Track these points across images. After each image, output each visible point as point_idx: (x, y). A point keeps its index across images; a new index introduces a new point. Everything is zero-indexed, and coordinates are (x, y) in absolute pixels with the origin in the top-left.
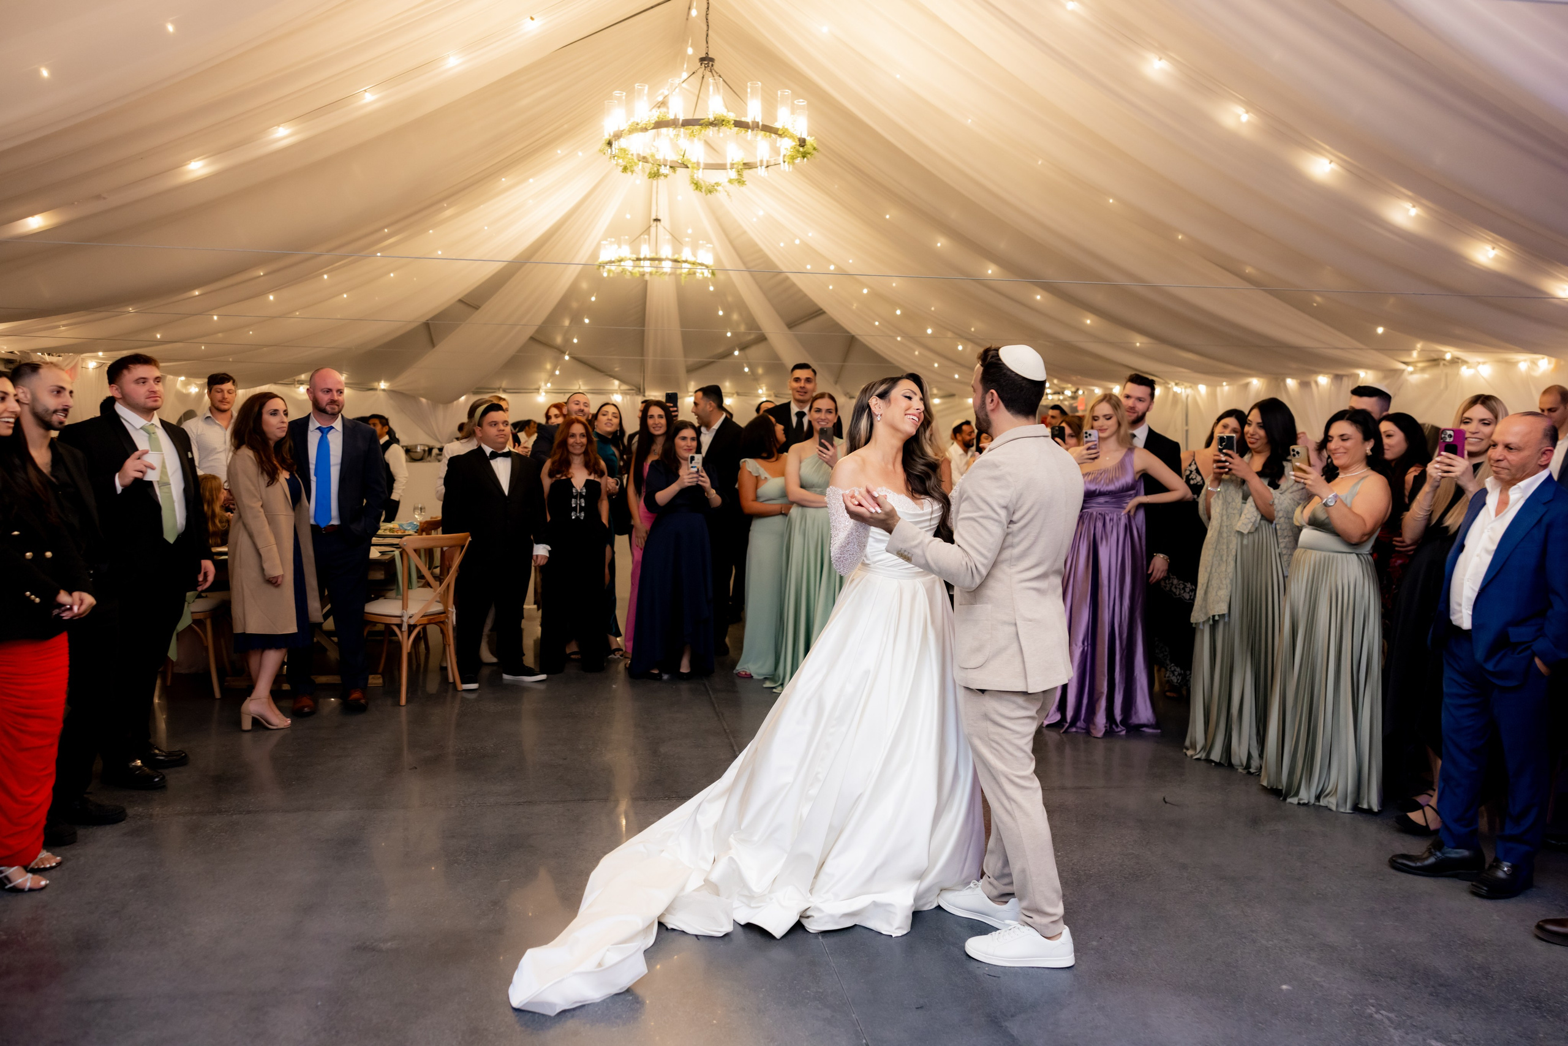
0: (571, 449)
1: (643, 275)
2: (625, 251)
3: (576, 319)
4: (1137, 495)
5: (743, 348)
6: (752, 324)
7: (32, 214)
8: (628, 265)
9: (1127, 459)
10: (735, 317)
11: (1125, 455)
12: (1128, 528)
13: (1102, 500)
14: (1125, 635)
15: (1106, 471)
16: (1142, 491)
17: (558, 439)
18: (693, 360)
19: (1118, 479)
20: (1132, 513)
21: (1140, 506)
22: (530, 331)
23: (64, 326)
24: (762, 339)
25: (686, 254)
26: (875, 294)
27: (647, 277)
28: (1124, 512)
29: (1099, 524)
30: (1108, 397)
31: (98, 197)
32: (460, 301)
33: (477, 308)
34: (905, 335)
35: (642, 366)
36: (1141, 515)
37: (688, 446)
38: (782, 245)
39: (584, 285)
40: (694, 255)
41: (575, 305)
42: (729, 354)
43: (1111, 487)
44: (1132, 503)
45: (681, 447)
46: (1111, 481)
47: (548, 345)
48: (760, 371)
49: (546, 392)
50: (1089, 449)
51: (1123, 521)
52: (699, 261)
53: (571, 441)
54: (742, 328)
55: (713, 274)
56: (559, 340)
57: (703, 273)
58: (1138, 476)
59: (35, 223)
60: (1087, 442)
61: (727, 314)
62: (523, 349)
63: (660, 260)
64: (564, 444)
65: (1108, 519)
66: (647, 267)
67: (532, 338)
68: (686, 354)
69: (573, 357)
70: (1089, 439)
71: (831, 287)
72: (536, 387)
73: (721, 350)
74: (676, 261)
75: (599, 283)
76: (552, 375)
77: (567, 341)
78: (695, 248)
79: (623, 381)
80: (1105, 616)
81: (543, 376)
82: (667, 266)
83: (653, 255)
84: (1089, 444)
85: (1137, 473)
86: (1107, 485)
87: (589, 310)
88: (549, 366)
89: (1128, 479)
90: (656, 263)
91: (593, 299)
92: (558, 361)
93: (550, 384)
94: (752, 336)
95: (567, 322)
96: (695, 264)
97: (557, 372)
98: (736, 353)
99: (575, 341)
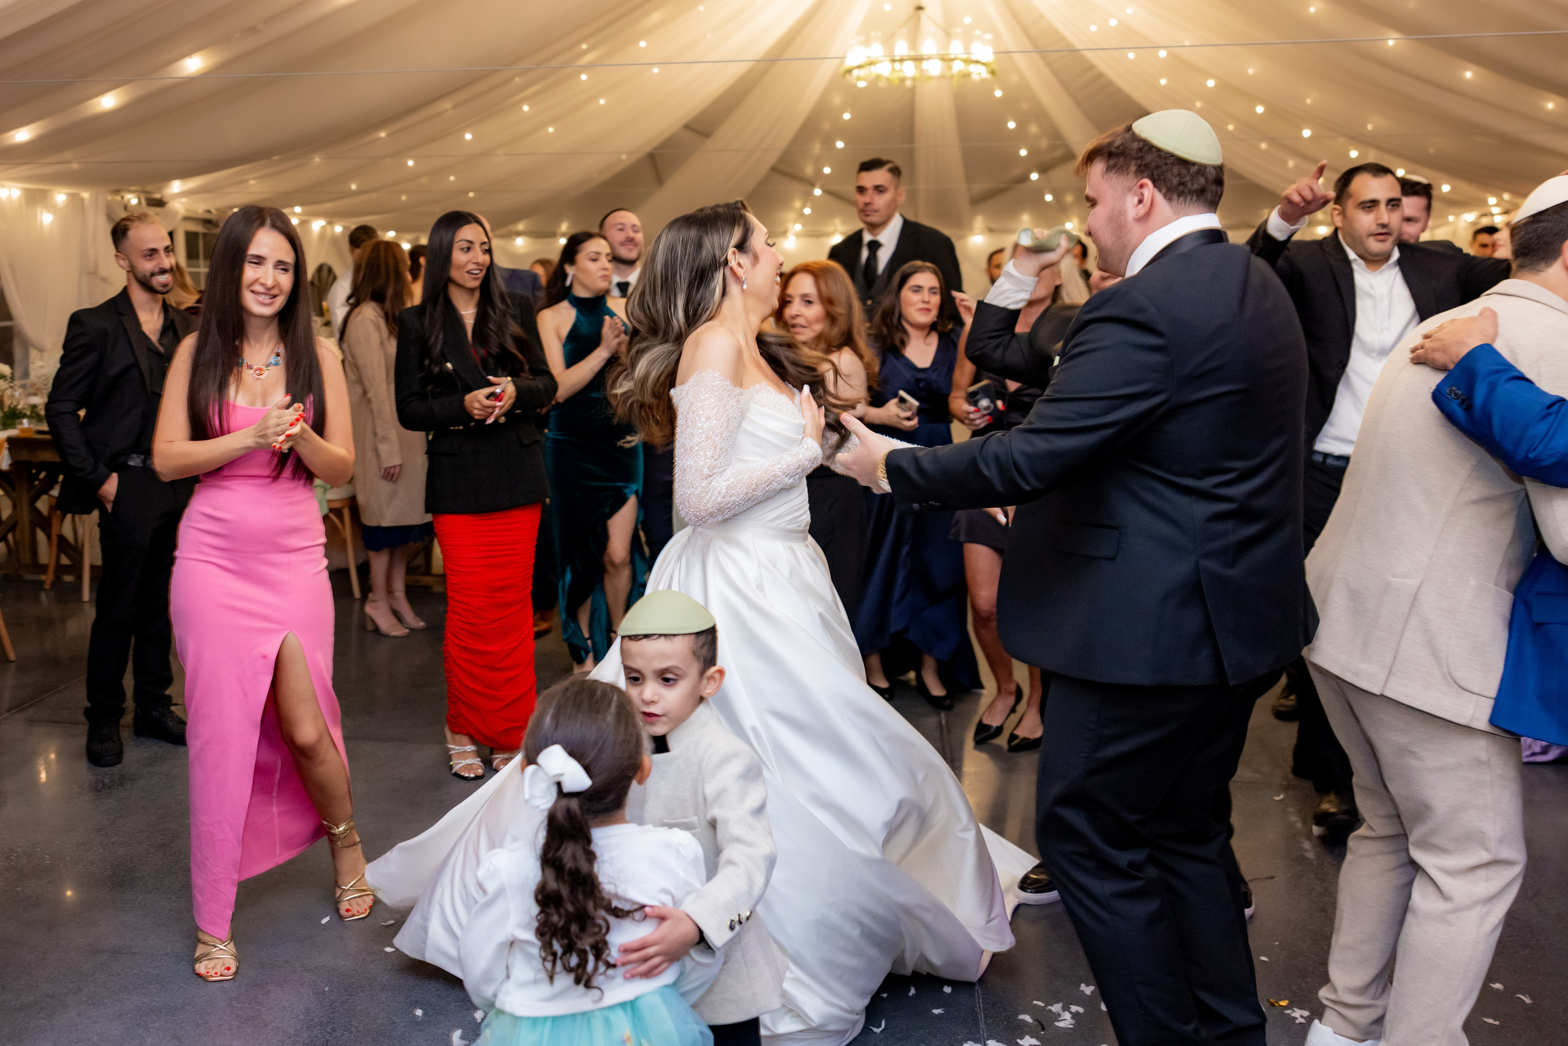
1: (905, 81)
2: (877, 50)
3: (828, 143)
5: (1043, 170)
6: (1055, 135)
7: (189, 53)
8: (884, 69)
10: (1033, 129)
18: (979, 187)
22: (772, 158)
23: (254, 179)
25: (956, 48)
26: (1225, 86)
27: (911, 84)
31: (253, 30)
32: (687, 127)
33: (707, 135)
34: (1273, 141)
37: (924, 302)
38: (1093, 28)
39: (837, 100)
40: (966, 48)
41: (827, 126)
42: (1025, 178)
45: (912, 304)
47: (797, 177)
48: (1069, 198)
49: (797, 235)
52: (974, 58)
54: (1041, 143)
55: (993, 72)
56: (809, 170)
57: (979, 73)
59: (194, 64)
61: (1021, 126)
62: (764, 182)
63: (922, 59)
66: (909, 70)
67: (774, 169)
68: (970, 176)
69: (826, 191)
71: (1163, 82)
72: (782, 229)
73: (1017, 172)
74: (945, 60)
75: (854, 96)
76: (801, 215)
77: (819, 171)
78: (967, 41)
81: (791, 215)
82: (934, 67)
83: (914, 55)
87: (843, 131)
88: (798, 204)
90: (917, 63)
91: (847, 116)
92: (808, 197)
93: (798, 227)
94: (1058, 153)
95: (817, 148)
96: (968, 61)
97: (807, 211)
98: (1034, 176)
99: (827, 170)
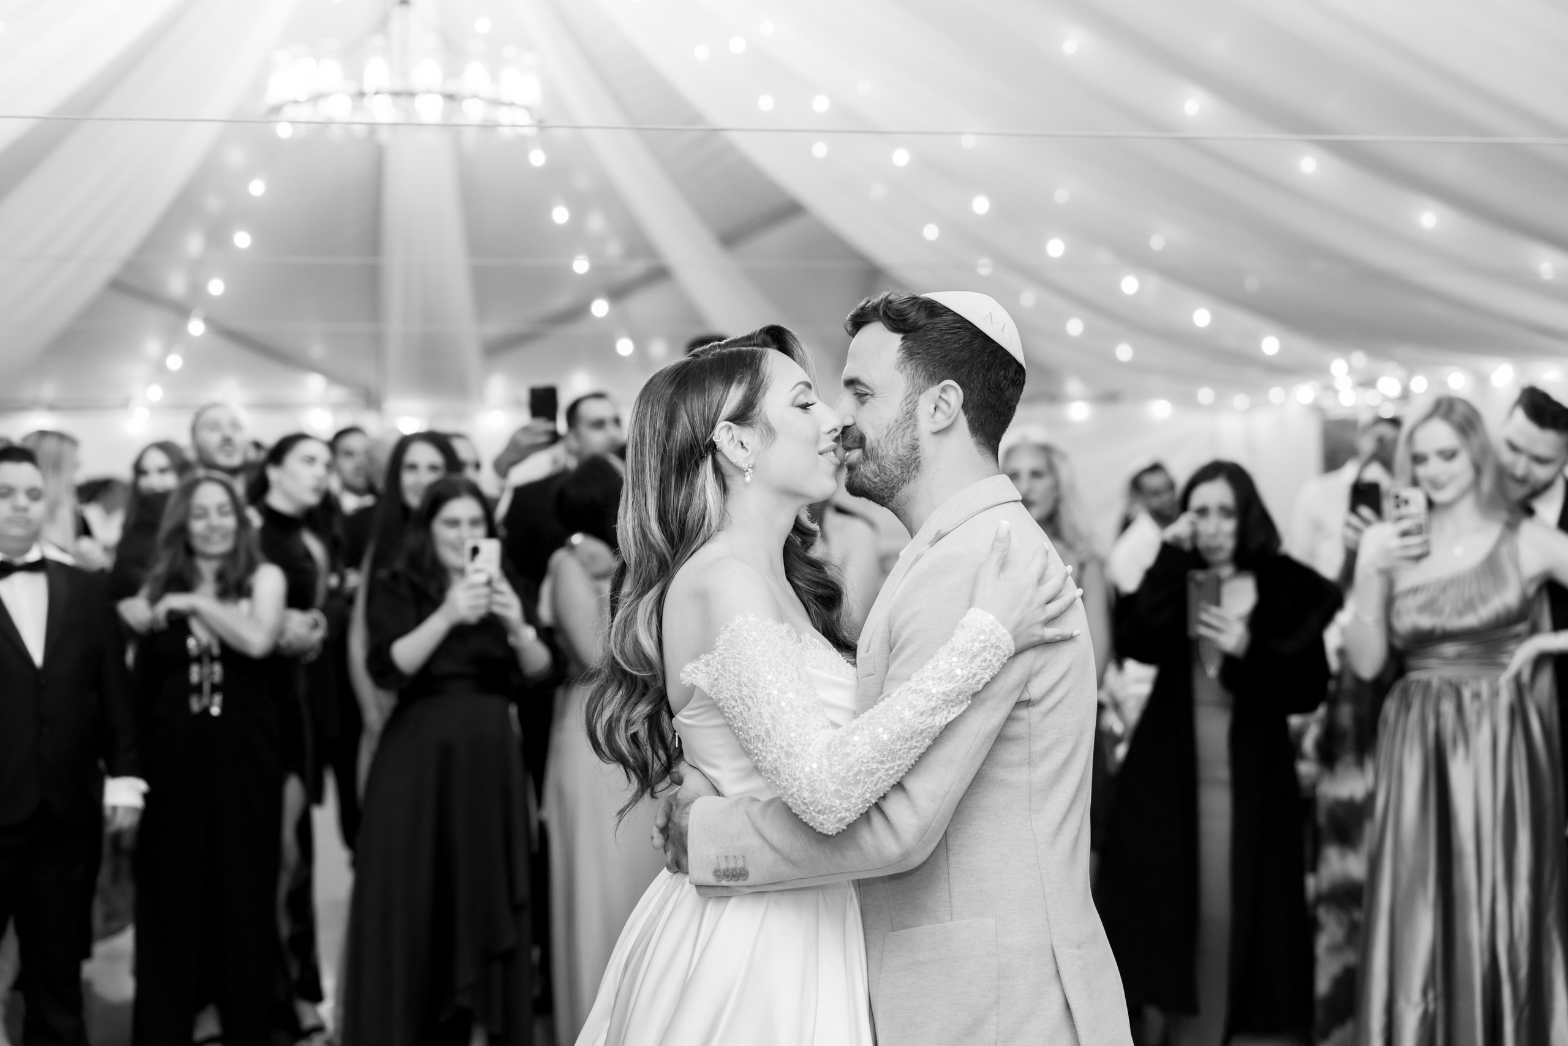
0: (198, 544)
1: (373, 127)
2: (330, 76)
3: (217, 236)
4: (1534, 630)
5: (617, 293)
8: (339, 108)
9: (1504, 551)
11: (1500, 541)
12: (1518, 712)
13: (1450, 649)
14: (1523, 972)
15: (1455, 582)
16: (1546, 620)
17: (167, 524)
18: (496, 328)
19: (1484, 599)
20: (1526, 677)
21: (1541, 660)
24: (659, 274)
25: (475, 79)
26: (925, 164)
27: (384, 136)
28: (1505, 679)
29: (1448, 708)
30: (1444, 408)
35: (376, 344)
36: (1546, 681)
39: (236, 157)
40: (495, 79)
41: (213, 204)
42: (578, 312)
43: (1471, 620)
44: (1522, 654)
46: (1470, 606)
47: (151, 298)
48: (657, 347)
49: (154, 408)
50: (1405, 534)
51: (1505, 697)
52: (506, 96)
53: (198, 526)
54: (614, 249)
55: (540, 125)
56: (176, 285)
57: (513, 123)
58: (1531, 590)
60: (1400, 519)
61: (576, 218)
63: (412, 95)
64: (182, 532)
65: (1467, 694)
66: (382, 110)
67: (114, 284)
69: (215, 327)
70: (1404, 510)
71: (820, 154)
73: (561, 301)
74: (450, 97)
75: (270, 151)
76: (160, 368)
77: (197, 289)
78: (497, 67)
79: (333, 378)
80: (1474, 931)
81: (138, 368)
82: (430, 109)
83: (398, 86)
84: (1406, 525)
85: (1532, 580)
86: (1460, 614)
87: (249, 216)
88: (152, 347)
89: (1509, 597)
90: (403, 101)
91: (257, 188)
92: (174, 336)
93: (156, 393)
94: (636, 268)
95: (194, 244)
96: (496, 103)
97: (175, 362)
98: (600, 308)
99: (216, 287)
